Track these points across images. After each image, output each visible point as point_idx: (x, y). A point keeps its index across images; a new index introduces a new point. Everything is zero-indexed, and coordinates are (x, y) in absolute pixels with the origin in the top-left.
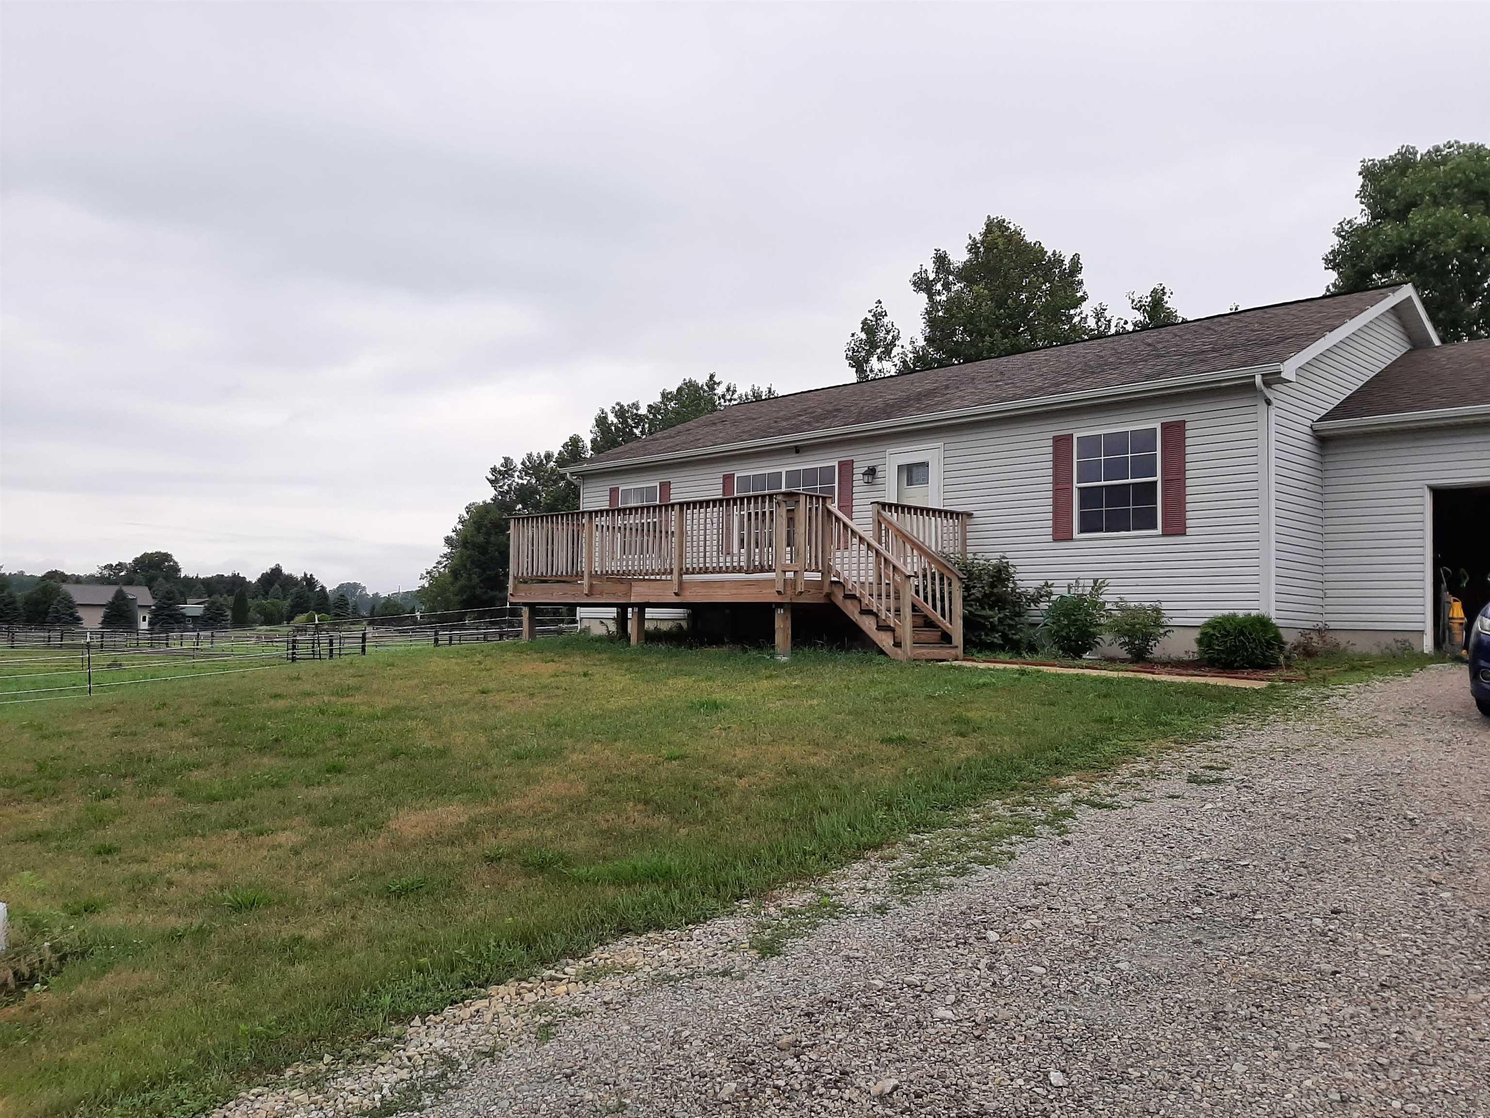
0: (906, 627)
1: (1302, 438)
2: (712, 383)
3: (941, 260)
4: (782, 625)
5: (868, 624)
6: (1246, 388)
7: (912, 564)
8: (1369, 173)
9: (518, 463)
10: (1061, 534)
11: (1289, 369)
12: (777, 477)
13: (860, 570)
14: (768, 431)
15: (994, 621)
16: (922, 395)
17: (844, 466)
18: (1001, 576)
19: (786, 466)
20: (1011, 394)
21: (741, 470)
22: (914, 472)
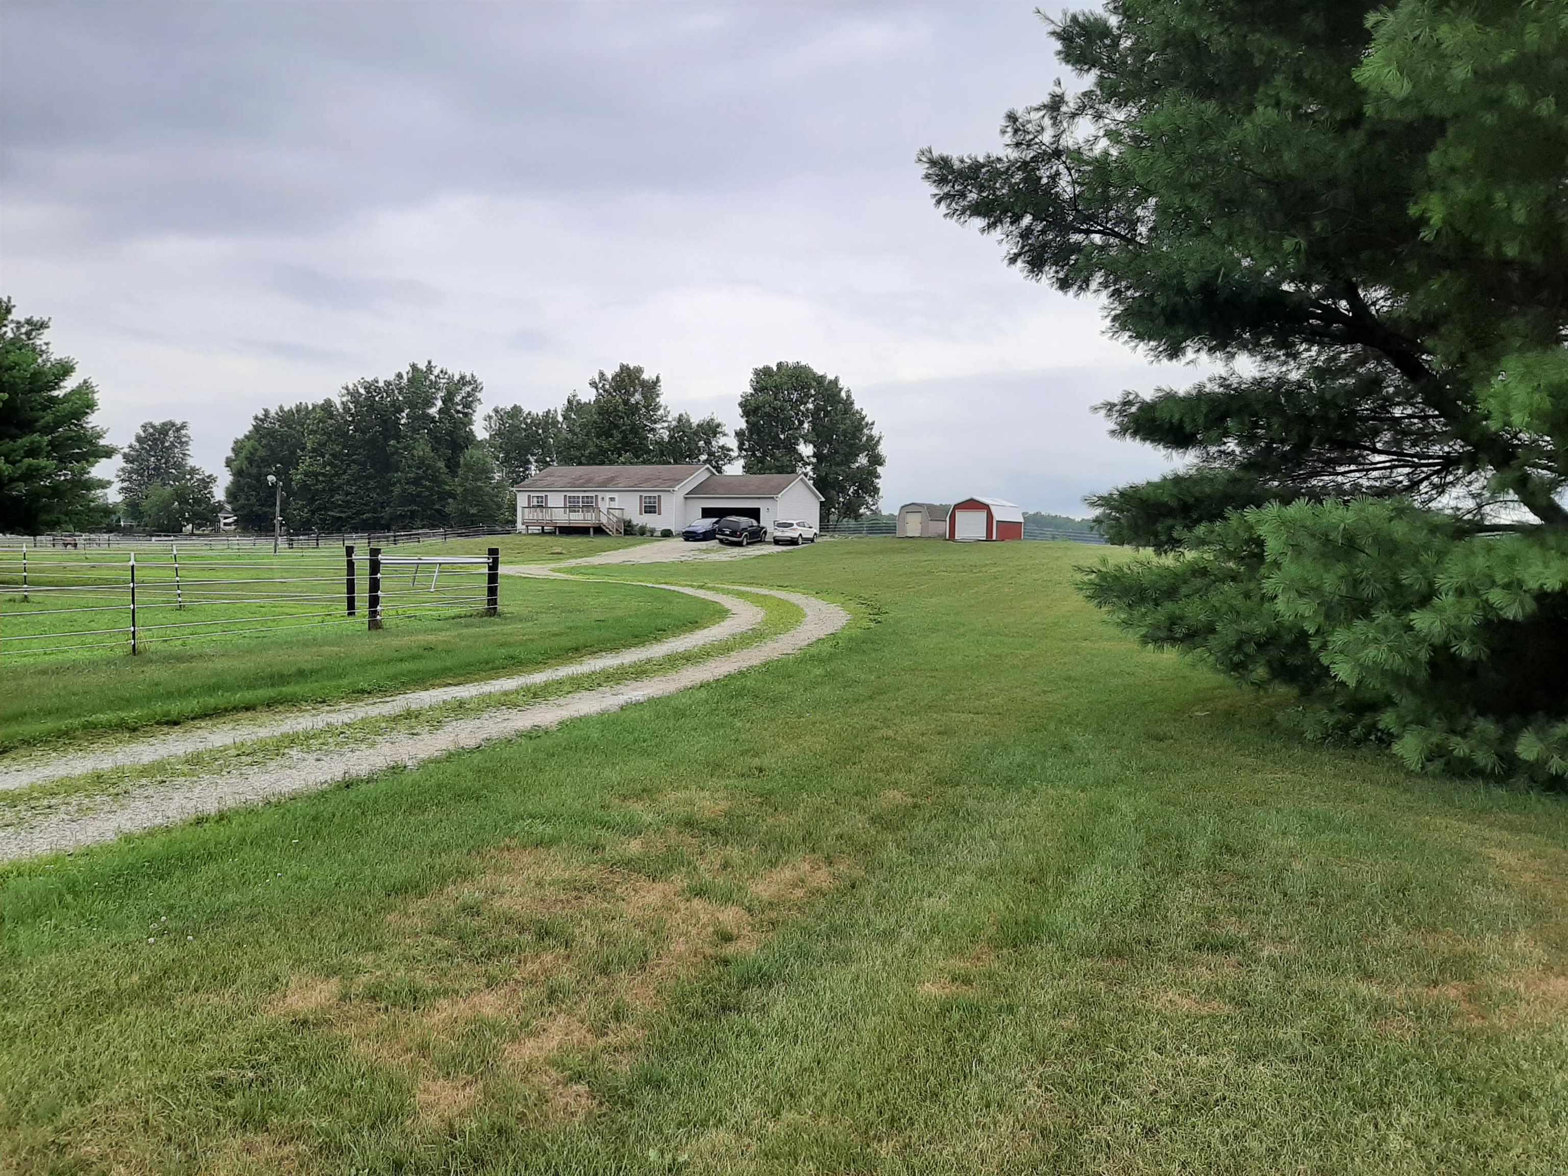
0: (614, 531)
1: (683, 499)
2: (430, 368)
3: (602, 375)
4: (591, 530)
5: (607, 530)
6: (669, 491)
7: (615, 520)
8: (757, 372)
9: (272, 413)
10: (641, 514)
11: (676, 489)
12: (578, 497)
13: (604, 520)
14: (574, 484)
15: (629, 530)
16: (612, 479)
17: (596, 496)
18: (630, 522)
19: (581, 495)
20: (632, 484)
21: (569, 494)
22: (612, 499)
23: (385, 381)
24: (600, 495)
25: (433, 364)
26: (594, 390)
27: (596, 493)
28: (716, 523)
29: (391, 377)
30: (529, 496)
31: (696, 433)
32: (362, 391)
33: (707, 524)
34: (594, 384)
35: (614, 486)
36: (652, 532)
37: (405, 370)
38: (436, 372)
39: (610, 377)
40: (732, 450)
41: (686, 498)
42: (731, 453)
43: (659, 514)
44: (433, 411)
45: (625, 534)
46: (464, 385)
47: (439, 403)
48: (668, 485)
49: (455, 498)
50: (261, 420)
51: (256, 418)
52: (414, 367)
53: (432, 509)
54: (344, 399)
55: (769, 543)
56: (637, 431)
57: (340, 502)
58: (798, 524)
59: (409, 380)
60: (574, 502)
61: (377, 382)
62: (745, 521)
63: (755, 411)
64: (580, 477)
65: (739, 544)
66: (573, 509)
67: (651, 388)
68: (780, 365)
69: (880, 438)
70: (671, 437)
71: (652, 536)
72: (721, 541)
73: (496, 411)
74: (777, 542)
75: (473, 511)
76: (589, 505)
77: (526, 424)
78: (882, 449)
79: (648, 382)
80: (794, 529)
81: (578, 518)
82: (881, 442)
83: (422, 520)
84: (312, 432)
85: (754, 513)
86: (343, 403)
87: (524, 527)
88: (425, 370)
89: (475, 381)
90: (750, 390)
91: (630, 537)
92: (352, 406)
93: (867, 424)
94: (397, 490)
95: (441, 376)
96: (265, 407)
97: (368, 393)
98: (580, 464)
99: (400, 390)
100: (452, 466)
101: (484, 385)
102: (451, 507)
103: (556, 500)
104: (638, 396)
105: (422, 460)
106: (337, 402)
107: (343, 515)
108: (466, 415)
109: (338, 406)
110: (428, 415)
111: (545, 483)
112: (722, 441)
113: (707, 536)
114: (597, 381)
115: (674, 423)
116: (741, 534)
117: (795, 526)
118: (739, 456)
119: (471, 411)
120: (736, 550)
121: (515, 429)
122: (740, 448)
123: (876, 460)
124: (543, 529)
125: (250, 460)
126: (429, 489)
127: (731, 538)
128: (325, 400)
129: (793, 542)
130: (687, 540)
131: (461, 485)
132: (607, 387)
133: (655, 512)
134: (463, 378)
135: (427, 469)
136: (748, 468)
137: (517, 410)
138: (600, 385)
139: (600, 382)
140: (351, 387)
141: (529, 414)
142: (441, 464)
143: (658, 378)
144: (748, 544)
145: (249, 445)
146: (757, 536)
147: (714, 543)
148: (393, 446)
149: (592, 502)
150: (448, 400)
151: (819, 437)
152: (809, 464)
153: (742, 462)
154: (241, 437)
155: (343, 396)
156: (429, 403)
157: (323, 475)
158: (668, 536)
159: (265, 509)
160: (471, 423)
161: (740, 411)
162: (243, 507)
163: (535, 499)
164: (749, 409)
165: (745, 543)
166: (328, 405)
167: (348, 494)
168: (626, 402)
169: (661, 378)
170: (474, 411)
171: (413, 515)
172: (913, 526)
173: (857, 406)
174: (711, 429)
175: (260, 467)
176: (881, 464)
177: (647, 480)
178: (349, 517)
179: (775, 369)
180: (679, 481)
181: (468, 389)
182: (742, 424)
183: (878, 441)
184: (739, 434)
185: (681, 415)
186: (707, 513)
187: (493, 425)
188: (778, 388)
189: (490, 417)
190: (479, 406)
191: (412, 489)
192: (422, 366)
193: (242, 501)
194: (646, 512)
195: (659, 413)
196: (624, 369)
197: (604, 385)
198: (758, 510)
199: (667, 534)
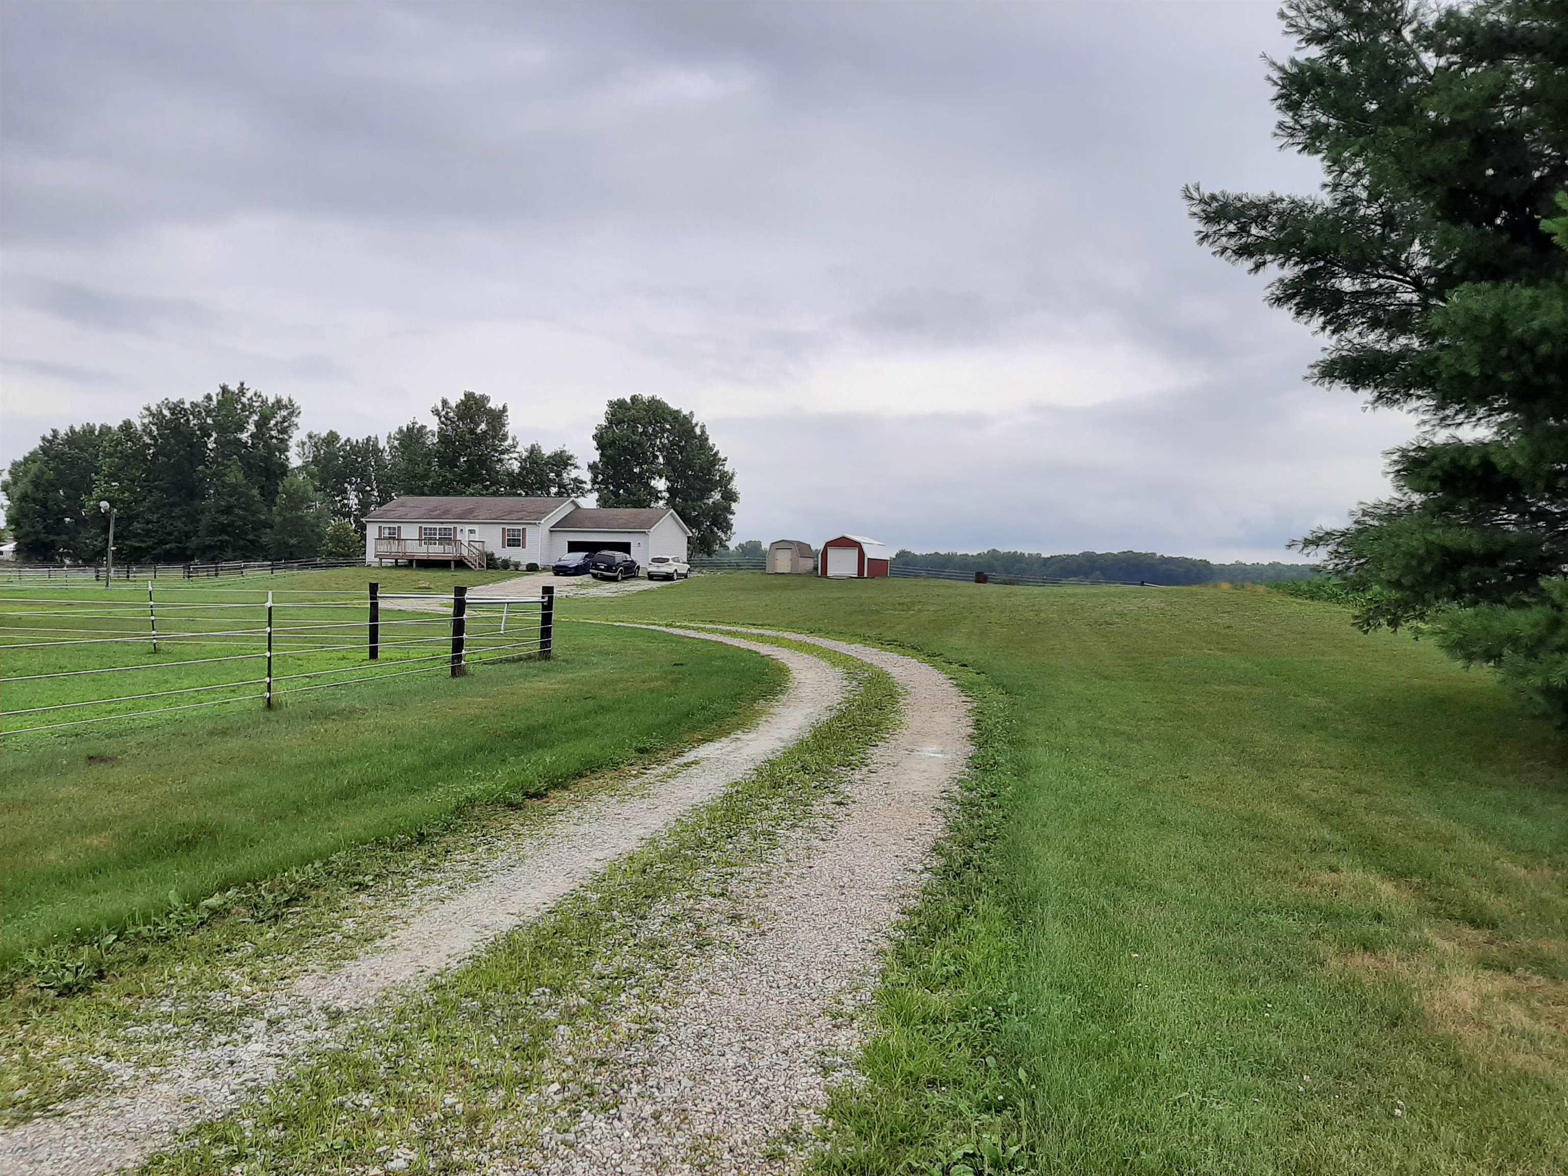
0: (477, 564)
1: (548, 532)
2: (242, 390)
3: (445, 403)
4: (453, 564)
5: (470, 564)
6: (535, 524)
7: (476, 552)
8: (611, 404)
10: (503, 547)
11: (542, 522)
12: (435, 529)
13: (465, 552)
14: (430, 515)
15: (491, 563)
16: (471, 511)
17: (455, 528)
18: (493, 554)
19: (438, 526)
20: (493, 517)
21: (424, 526)
22: (472, 531)
23: (192, 403)
24: (459, 527)
25: (245, 386)
26: (437, 418)
27: (455, 525)
28: (586, 556)
29: (199, 398)
30: (380, 527)
31: (546, 464)
32: (166, 412)
33: (577, 558)
34: (436, 412)
35: (474, 517)
36: (517, 565)
37: (215, 391)
38: (249, 394)
39: (454, 405)
40: (585, 483)
41: (551, 531)
42: (584, 485)
43: (524, 547)
44: (244, 436)
45: (488, 568)
46: (280, 409)
47: (252, 428)
48: (533, 518)
49: (271, 527)
50: (48, 441)
51: (44, 439)
52: (224, 389)
53: (244, 539)
54: (146, 421)
55: (643, 578)
56: (484, 462)
57: (139, 531)
58: (673, 559)
59: (219, 401)
60: (430, 534)
61: (183, 403)
62: (619, 556)
63: (612, 443)
64: (435, 509)
65: (614, 579)
66: (430, 540)
67: (497, 418)
68: (634, 398)
69: (733, 475)
70: (522, 468)
71: (517, 570)
72: (595, 576)
73: (310, 437)
74: (651, 577)
75: (293, 541)
76: (447, 538)
77: (344, 450)
78: (735, 485)
79: (495, 411)
80: (670, 565)
81: (436, 551)
82: (735, 478)
83: (234, 551)
84: (110, 455)
85: (625, 547)
86: (144, 424)
87: (377, 560)
88: (237, 392)
89: (293, 405)
90: (604, 423)
91: (494, 571)
92: (154, 428)
93: (720, 459)
94: (205, 519)
95: (254, 399)
96: (54, 428)
97: (172, 414)
98: (423, 494)
99: (209, 413)
100: (269, 495)
101: (301, 409)
102: (267, 538)
103: (410, 532)
104: (483, 426)
105: (234, 488)
106: (137, 423)
107: (143, 545)
108: (282, 441)
109: (139, 428)
110: (239, 440)
111: (397, 514)
112: (574, 473)
113: (578, 571)
114: (440, 409)
115: (525, 454)
116: (617, 569)
117: (671, 562)
118: (593, 489)
119: (286, 437)
120: (613, 586)
121: (331, 456)
122: (594, 482)
123: (730, 497)
124: (396, 562)
125: (36, 484)
126: (243, 518)
127: (605, 573)
128: (125, 422)
129: (668, 577)
130: (556, 574)
131: (280, 514)
132: (451, 415)
133: (519, 545)
134: (279, 401)
135: (239, 498)
136: (603, 502)
137: (332, 437)
138: (444, 413)
139: (443, 410)
140: (154, 408)
141: (348, 440)
142: (255, 492)
143: (504, 407)
144: (623, 579)
145: (34, 468)
146: (630, 571)
147: (587, 578)
148: (201, 472)
149: (450, 534)
150: (262, 424)
151: (674, 471)
152: (661, 499)
153: (596, 495)
154: (20, 458)
155: (144, 417)
156: (241, 428)
157: (121, 501)
158: (535, 570)
159: (52, 537)
160: (287, 449)
161: (595, 443)
162: (27, 535)
163: (387, 531)
164: (603, 441)
165: (620, 578)
166: (127, 426)
167: (148, 522)
168: (472, 432)
169: (508, 407)
170: (290, 437)
171: (222, 546)
172: (783, 563)
173: (711, 442)
174: (562, 461)
175: (47, 492)
176: (735, 501)
177: (510, 513)
178: (148, 547)
179: (628, 401)
180: (545, 513)
181: (284, 413)
182: (595, 456)
183: (731, 478)
184: (592, 467)
185: (533, 446)
186: (574, 547)
187: (307, 452)
188: (635, 421)
189: (304, 444)
190: (295, 432)
191: (224, 519)
192: (234, 387)
193: (27, 528)
194: (509, 545)
195: (506, 443)
196: (469, 396)
197: (447, 413)
198: (629, 544)
199: (532, 568)
